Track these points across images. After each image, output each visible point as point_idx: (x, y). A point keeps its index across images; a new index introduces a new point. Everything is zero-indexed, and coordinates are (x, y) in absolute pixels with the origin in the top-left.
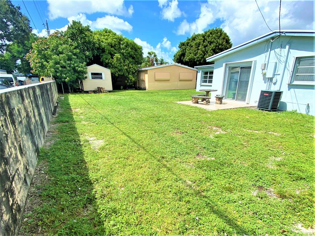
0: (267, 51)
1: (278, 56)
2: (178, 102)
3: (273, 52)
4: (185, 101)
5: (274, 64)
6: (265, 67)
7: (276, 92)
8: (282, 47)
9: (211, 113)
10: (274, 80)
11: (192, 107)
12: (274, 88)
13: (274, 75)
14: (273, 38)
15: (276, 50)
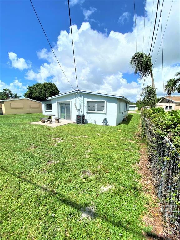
0: (76, 98)
1: (80, 100)
2: (31, 123)
3: (78, 98)
4: (36, 121)
5: (79, 104)
6: (76, 104)
7: (83, 116)
8: (81, 96)
9: (54, 128)
10: (81, 110)
11: (41, 126)
12: (81, 114)
13: (80, 108)
14: (77, 93)
15: (79, 98)
